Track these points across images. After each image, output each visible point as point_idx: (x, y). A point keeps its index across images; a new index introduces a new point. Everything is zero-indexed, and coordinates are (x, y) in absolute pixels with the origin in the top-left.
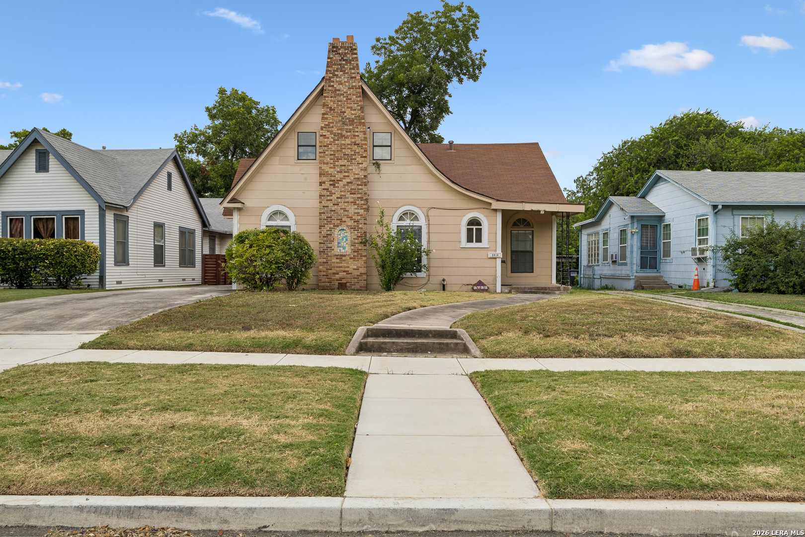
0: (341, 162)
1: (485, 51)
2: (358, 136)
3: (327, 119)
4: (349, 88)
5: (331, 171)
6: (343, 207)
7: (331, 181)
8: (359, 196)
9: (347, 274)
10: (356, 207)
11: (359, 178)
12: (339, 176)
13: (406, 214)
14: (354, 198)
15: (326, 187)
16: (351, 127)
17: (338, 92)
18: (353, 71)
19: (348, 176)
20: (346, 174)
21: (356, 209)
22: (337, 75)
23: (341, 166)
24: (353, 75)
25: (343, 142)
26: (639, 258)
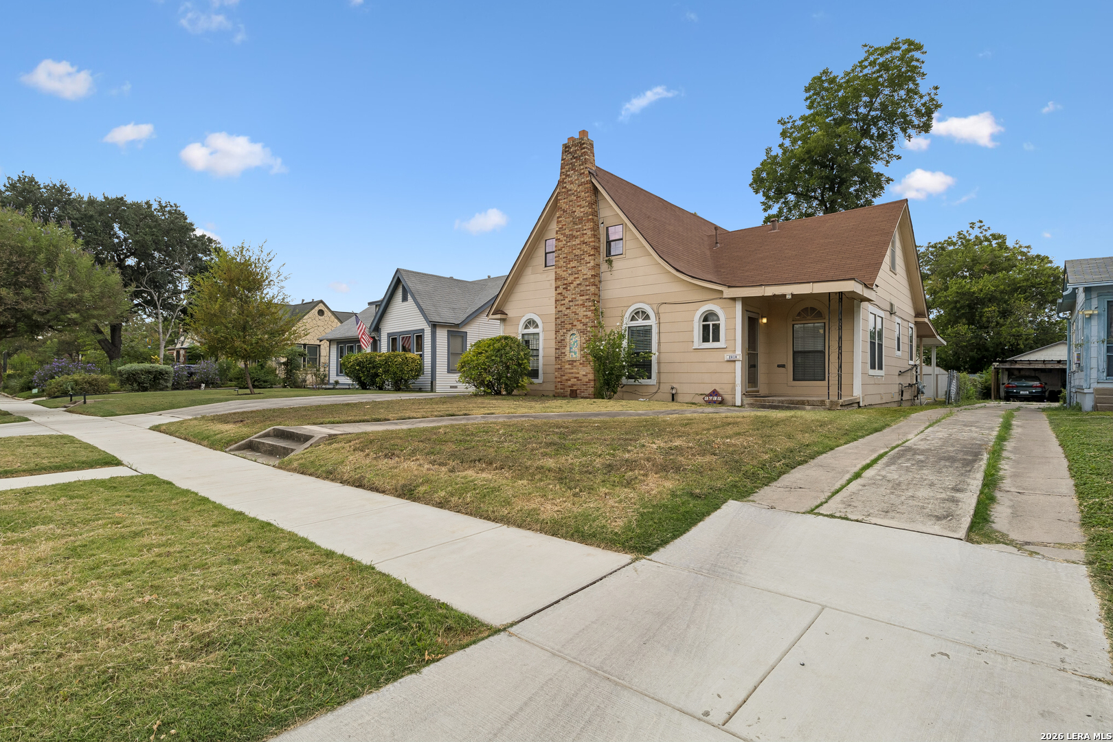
0: (572, 264)
2: (586, 234)
3: (560, 222)
4: (579, 186)
5: (564, 274)
6: (574, 310)
7: (564, 284)
8: (587, 297)
9: (578, 380)
10: (585, 309)
11: (586, 279)
12: (570, 279)
13: (637, 313)
14: (582, 300)
15: (560, 292)
16: (580, 226)
17: (569, 193)
18: (582, 167)
19: (578, 278)
20: (576, 276)
21: (584, 311)
22: (569, 175)
23: (572, 267)
24: (582, 171)
25: (574, 243)
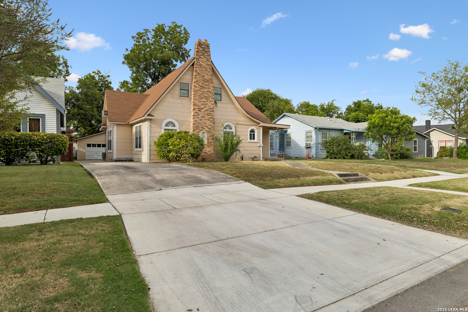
0: (203, 100)
1: (190, 50)
2: (210, 88)
3: (197, 78)
4: (207, 65)
5: (199, 104)
6: (204, 121)
7: (198, 108)
8: (211, 117)
9: (205, 154)
10: (209, 122)
11: (210, 108)
12: (202, 107)
13: (227, 126)
14: (208, 117)
15: (196, 111)
16: (207, 84)
17: (202, 66)
18: (208, 57)
19: (206, 107)
20: (205, 106)
21: (209, 123)
22: (201, 58)
23: (203, 101)
24: (208, 59)
25: (204, 90)
26: (279, 147)
